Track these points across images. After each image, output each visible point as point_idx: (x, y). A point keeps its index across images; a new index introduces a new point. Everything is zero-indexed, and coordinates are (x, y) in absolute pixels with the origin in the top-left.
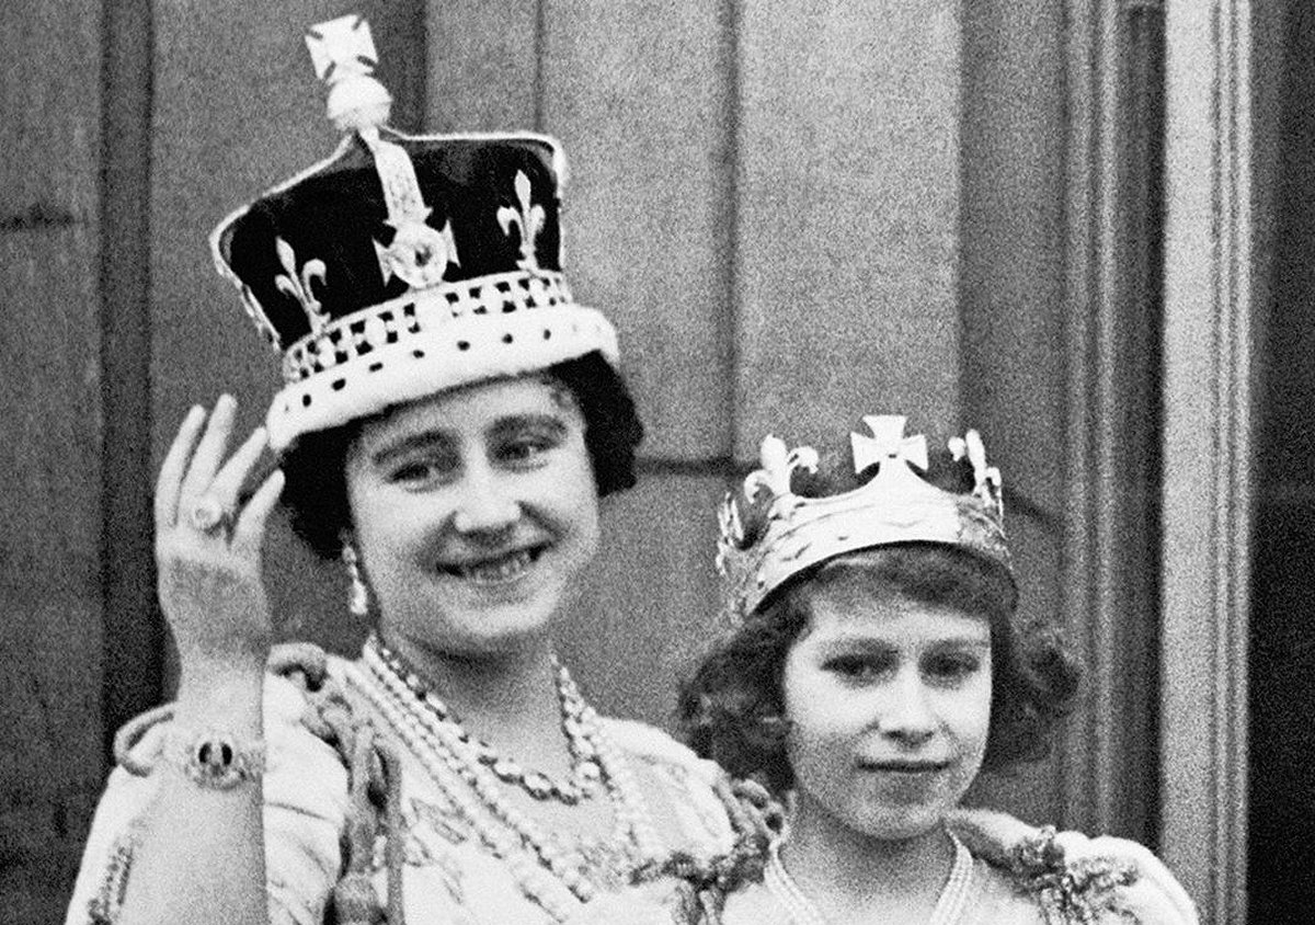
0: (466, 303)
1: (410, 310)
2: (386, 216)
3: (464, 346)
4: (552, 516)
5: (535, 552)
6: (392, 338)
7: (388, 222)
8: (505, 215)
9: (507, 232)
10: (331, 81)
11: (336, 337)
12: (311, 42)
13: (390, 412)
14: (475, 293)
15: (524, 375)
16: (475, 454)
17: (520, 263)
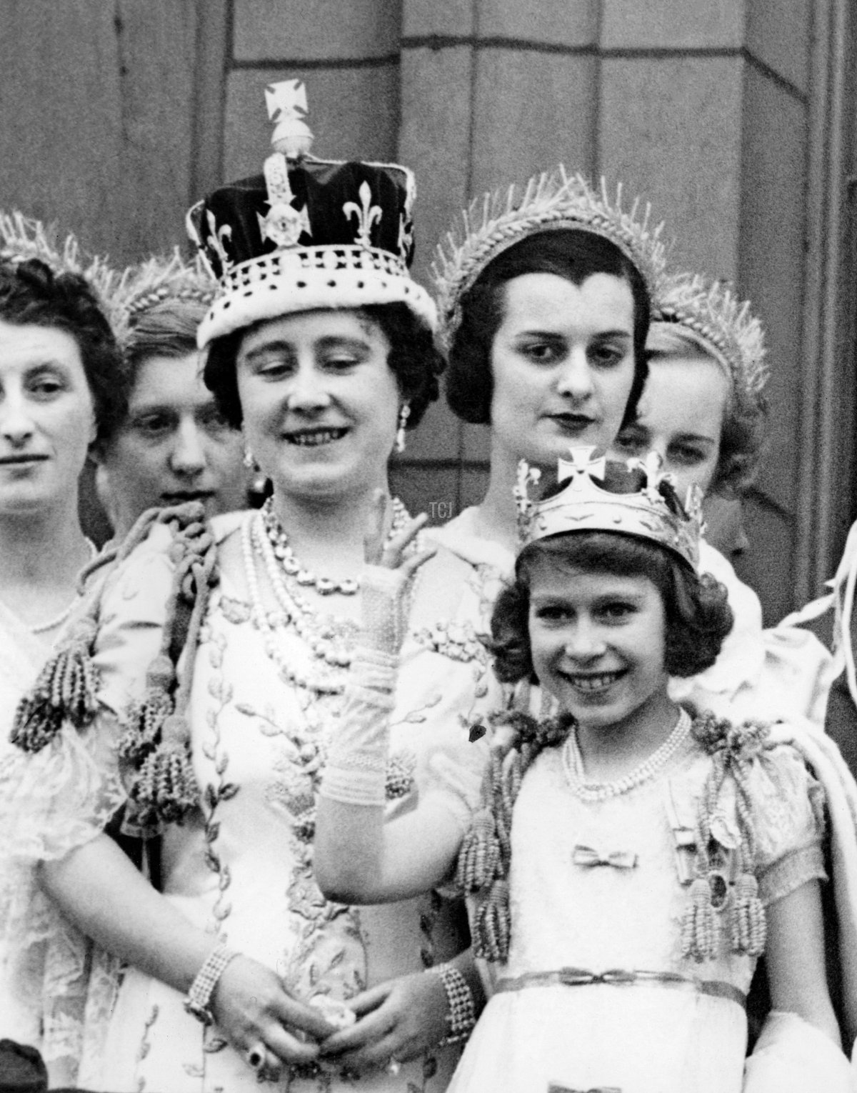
0: (312, 260)
1: (276, 261)
2: (266, 197)
3: (301, 285)
4: (352, 406)
5: (342, 432)
6: (263, 277)
7: (267, 202)
8: (349, 207)
9: (349, 218)
10: (276, 121)
11: (234, 276)
12: (268, 94)
13: (257, 325)
14: (319, 255)
15: (343, 309)
16: (306, 360)
17: (356, 240)
